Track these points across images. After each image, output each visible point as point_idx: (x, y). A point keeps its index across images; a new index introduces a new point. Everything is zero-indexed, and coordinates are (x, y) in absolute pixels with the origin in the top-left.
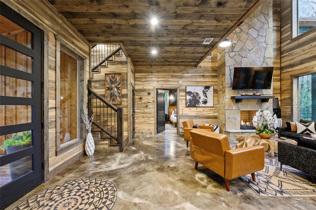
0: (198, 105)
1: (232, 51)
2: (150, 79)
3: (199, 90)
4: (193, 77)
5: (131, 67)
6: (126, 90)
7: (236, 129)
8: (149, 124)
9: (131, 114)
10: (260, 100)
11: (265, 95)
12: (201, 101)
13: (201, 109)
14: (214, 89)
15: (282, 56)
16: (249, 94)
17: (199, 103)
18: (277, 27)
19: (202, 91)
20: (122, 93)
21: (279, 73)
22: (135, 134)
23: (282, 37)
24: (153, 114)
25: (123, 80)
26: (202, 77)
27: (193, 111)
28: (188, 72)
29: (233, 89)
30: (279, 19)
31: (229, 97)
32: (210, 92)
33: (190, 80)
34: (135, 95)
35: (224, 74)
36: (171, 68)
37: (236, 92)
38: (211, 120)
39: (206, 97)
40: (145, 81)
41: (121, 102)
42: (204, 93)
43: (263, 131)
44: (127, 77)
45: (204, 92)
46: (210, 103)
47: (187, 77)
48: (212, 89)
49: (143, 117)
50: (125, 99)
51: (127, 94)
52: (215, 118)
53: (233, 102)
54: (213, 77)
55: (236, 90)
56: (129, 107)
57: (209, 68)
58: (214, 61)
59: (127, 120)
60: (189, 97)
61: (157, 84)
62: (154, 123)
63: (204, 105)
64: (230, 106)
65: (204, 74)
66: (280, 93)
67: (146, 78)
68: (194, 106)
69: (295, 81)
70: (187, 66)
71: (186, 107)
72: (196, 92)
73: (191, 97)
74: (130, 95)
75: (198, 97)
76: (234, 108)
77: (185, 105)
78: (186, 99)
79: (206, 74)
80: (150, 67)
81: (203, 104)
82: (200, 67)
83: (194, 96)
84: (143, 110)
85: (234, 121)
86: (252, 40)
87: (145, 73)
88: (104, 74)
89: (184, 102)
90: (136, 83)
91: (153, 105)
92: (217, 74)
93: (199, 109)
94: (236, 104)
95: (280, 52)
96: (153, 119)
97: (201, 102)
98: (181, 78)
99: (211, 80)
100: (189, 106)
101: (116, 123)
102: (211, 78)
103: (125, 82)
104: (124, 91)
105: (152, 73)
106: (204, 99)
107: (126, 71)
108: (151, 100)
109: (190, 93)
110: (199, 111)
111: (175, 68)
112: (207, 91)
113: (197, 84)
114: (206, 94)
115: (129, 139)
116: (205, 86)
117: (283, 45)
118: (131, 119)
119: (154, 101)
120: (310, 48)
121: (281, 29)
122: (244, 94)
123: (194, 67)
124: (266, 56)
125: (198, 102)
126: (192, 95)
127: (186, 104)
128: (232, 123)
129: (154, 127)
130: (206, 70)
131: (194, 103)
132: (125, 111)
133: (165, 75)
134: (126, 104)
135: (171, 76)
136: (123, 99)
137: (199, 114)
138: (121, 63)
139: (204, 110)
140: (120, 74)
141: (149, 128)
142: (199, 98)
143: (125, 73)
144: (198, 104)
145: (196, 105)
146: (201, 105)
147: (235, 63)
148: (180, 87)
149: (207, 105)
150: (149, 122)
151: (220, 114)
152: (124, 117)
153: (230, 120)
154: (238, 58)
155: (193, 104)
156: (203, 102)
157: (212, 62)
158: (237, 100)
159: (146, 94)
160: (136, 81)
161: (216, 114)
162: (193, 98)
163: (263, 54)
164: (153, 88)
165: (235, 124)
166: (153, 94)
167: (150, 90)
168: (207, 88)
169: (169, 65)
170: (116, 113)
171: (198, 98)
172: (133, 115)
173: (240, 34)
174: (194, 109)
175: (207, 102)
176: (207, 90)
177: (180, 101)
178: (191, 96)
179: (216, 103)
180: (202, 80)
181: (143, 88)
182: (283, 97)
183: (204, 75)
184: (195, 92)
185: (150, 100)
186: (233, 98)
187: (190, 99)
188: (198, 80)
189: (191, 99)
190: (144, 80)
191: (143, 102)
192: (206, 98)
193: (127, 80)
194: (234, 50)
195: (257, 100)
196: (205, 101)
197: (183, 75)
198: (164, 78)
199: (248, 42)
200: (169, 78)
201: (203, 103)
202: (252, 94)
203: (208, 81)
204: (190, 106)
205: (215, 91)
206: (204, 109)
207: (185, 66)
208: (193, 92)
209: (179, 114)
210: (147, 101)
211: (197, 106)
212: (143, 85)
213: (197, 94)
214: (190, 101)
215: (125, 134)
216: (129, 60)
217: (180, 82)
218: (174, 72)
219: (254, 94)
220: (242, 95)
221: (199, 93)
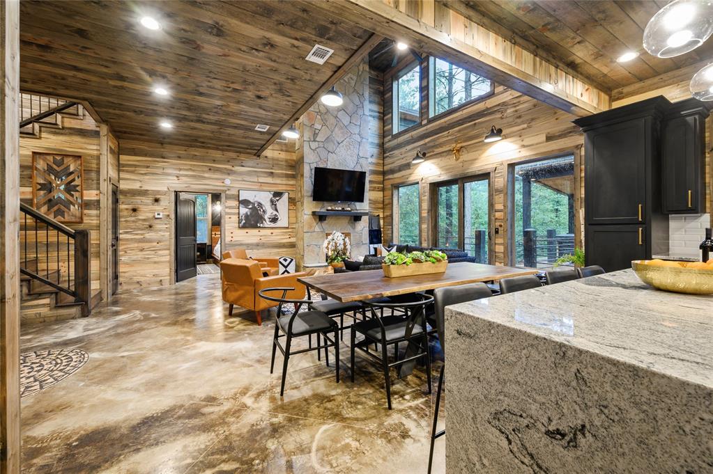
0: (261, 225)
1: (314, 141)
2: (159, 171)
3: (264, 198)
4: (254, 173)
5: (110, 144)
6: (95, 192)
7: (318, 262)
8: (155, 263)
9: (110, 244)
10: (353, 218)
11: (359, 211)
12: (266, 217)
13: (269, 232)
14: (289, 198)
15: (385, 155)
16: (337, 209)
17: (264, 222)
18: (379, 112)
19: (268, 200)
20: (85, 198)
21: (382, 179)
22: (119, 287)
23: (385, 128)
24: (167, 243)
25: (88, 171)
26: (270, 175)
27: (252, 236)
28: (243, 164)
29: (314, 200)
30: (382, 103)
31: (310, 213)
32: (283, 203)
33: (247, 178)
34: (120, 201)
35: (302, 176)
36: (207, 153)
37: (320, 204)
38: (285, 250)
39: (276, 210)
40: (145, 174)
41: (82, 218)
42: (273, 204)
43: (335, 259)
44: (98, 164)
45: (272, 201)
46: (283, 221)
47: (241, 174)
48: (285, 197)
49: (142, 250)
50: (94, 212)
51: (98, 201)
52: (293, 245)
53: (315, 220)
54: (288, 176)
55: (319, 202)
56: (103, 228)
57: (282, 161)
58: (290, 150)
59: (98, 255)
60: (244, 210)
61: (177, 182)
62: (169, 262)
63: (272, 225)
64: (311, 227)
65: (273, 171)
66: (383, 208)
67: (148, 167)
68: (255, 226)
69: (395, 193)
70: (240, 152)
71: (239, 227)
72: (259, 201)
73: (247, 210)
74: (106, 202)
75: (262, 211)
76: (317, 229)
77: (237, 225)
78: (239, 214)
79: (276, 171)
80: (159, 145)
81: (270, 223)
82: (266, 157)
83: (254, 209)
84: (142, 234)
85: (316, 249)
86: (342, 128)
87: (146, 155)
88: (31, 153)
89: (235, 218)
90: (123, 175)
91: (166, 224)
92: (294, 173)
93: (263, 232)
94: (319, 223)
95: (383, 150)
96: (167, 252)
97: (267, 220)
98: (229, 174)
99: (284, 182)
100: (244, 227)
101: (72, 264)
102: (284, 179)
103: (94, 175)
104: (90, 195)
105: (164, 158)
106: (272, 213)
107: (95, 153)
108: (161, 214)
109: (245, 203)
110: (264, 236)
111: (217, 154)
112: (278, 200)
113: (261, 187)
114: (276, 205)
115: (104, 295)
116: (275, 192)
117: (386, 139)
118: (110, 253)
119: (168, 216)
120: (406, 153)
121: (384, 116)
122: (330, 208)
123: (255, 157)
124: (361, 155)
125: (261, 219)
126: (250, 207)
127: (239, 223)
128: (313, 253)
129: (169, 269)
130: (275, 162)
131: (253, 220)
132: (93, 236)
133: (194, 165)
134: (95, 222)
135: (207, 169)
136: (86, 212)
137: (264, 240)
138: (82, 133)
139: (272, 233)
140: (80, 157)
141: (156, 271)
142: (264, 212)
143: (92, 156)
144: (262, 223)
145: (259, 225)
146: (267, 224)
147: (318, 159)
148: (226, 191)
149: (278, 224)
150: (156, 259)
151: (298, 239)
152: (92, 250)
153: (310, 248)
154: (323, 154)
155: (253, 222)
156: (270, 218)
157: (286, 151)
158: (321, 218)
159: (148, 200)
160: (123, 171)
161: (293, 240)
162: (253, 211)
163: (356, 151)
164: (166, 189)
165: (318, 255)
166: (167, 203)
167: (158, 192)
168: (278, 194)
169: (203, 147)
170: (72, 241)
171: (261, 213)
172: (113, 246)
173: (326, 116)
174: (255, 231)
175: (277, 219)
176: (278, 198)
177: (227, 216)
178: (249, 209)
179: (293, 220)
180: (269, 180)
181: (141, 187)
182: (386, 214)
183: (272, 173)
184: (257, 201)
185: (158, 214)
186: (314, 213)
187: (247, 213)
188: (261, 180)
189: (249, 214)
190: (143, 171)
191: (140, 218)
192: (275, 213)
193: (98, 172)
194: (317, 139)
195: (349, 218)
196: (274, 217)
197: (233, 169)
198: (194, 171)
199: (337, 129)
200: (203, 172)
201: (271, 221)
202: (340, 209)
203: (281, 184)
204: (247, 225)
205: (292, 201)
206: (272, 231)
207: (237, 152)
208: (252, 201)
209: (225, 240)
210: (151, 215)
211: (260, 227)
212: (141, 181)
213: (260, 205)
214: (247, 216)
215: (94, 286)
216: (104, 129)
217: (228, 182)
218: (214, 161)
219: (343, 209)
220: (328, 210)
221: (263, 203)
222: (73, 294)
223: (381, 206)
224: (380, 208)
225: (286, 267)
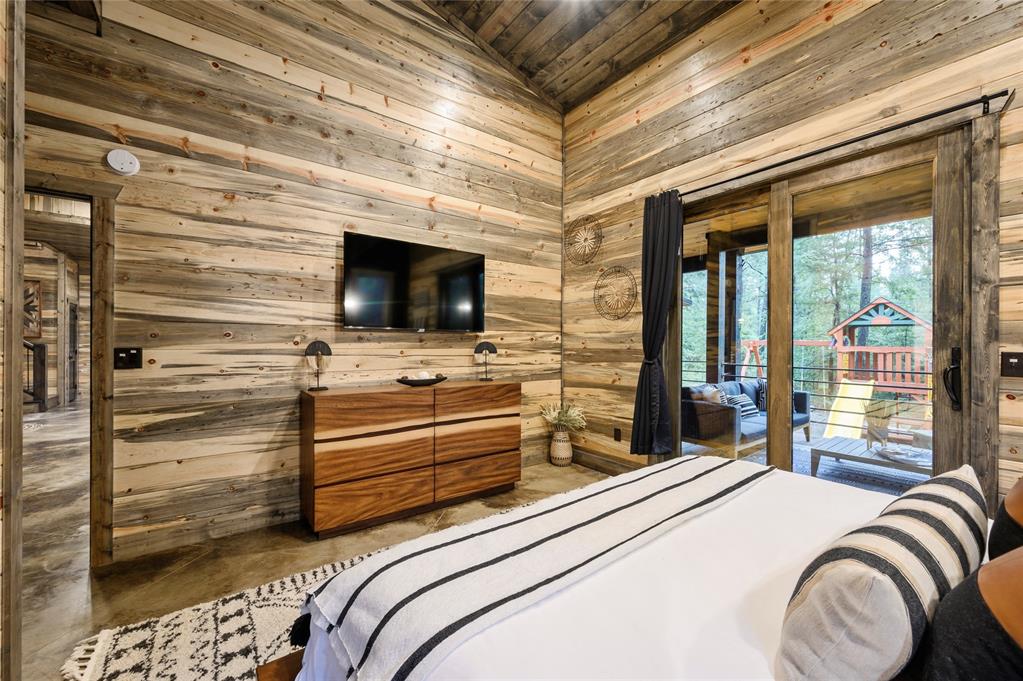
5: (68, 268)
6: (53, 311)
9: (67, 355)
20: (43, 317)
22: (78, 397)
25: (47, 293)
34: (80, 318)
41: (40, 334)
44: (56, 287)
50: (52, 329)
51: (56, 320)
56: (61, 342)
59: (55, 366)
74: (64, 320)
101: (31, 372)
103: (52, 297)
104: (48, 314)
107: (53, 278)
115: (61, 400)
118: (67, 364)
132: (51, 350)
134: (53, 337)
136: (44, 328)
138: (41, 261)
140: (39, 282)
143: (50, 281)
152: (49, 361)
160: (83, 289)
170: (31, 353)
172: (70, 358)
193: (56, 294)
215: (51, 392)
216: (62, 257)
222: (32, 394)
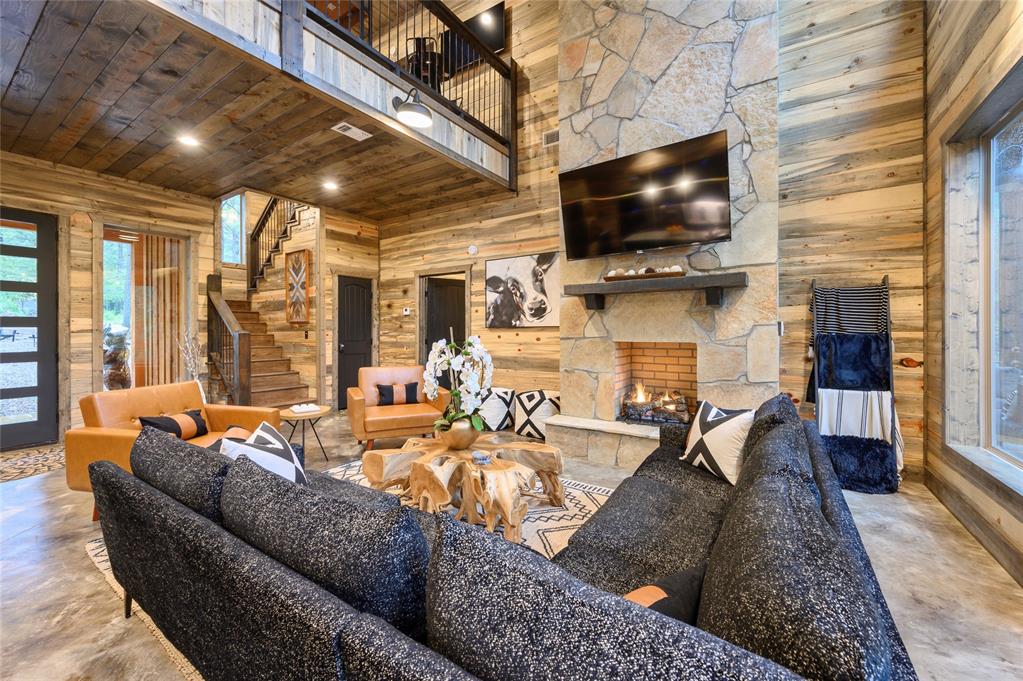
0: (518, 322)
1: (583, 108)
2: (408, 252)
4: (508, 227)
6: (314, 288)
7: (596, 417)
12: (526, 306)
13: (531, 336)
16: (631, 272)
17: (522, 316)
19: (529, 272)
24: (414, 349)
26: (535, 223)
27: (507, 343)
28: (494, 214)
29: (568, 259)
32: (555, 276)
33: (498, 238)
34: (381, 296)
36: (450, 210)
37: (598, 266)
39: (543, 292)
40: (397, 259)
42: (537, 280)
44: (316, 256)
45: (535, 274)
47: (489, 231)
49: (395, 357)
50: (314, 310)
51: (316, 298)
53: (585, 307)
55: (598, 261)
60: (492, 297)
61: (422, 262)
63: (536, 322)
64: (575, 324)
65: (541, 212)
67: (399, 249)
68: (509, 326)
72: (514, 276)
73: (497, 295)
75: (518, 294)
76: (591, 331)
79: (547, 211)
81: (531, 319)
82: (529, 187)
83: (507, 293)
84: (395, 337)
85: (590, 382)
86: (662, 31)
87: (397, 234)
88: (285, 255)
89: (482, 311)
90: (384, 264)
91: (414, 324)
93: (524, 336)
94: (597, 316)
96: (413, 362)
97: (528, 313)
98: (475, 237)
100: (494, 326)
104: (312, 292)
105: (412, 232)
106: (535, 299)
107: (314, 242)
108: (408, 309)
109: (495, 283)
110: (525, 343)
111: (461, 211)
112: (545, 271)
113: (518, 249)
114: (541, 281)
116: (540, 255)
119: (414, 311)
122: (612, 273)
123: (511, 194)
125: (517, 310)
126: (501, 289)
127: (487, 319)
128: (581, 391)
130: (544, 193)
131: (506, 313)
133: (436, 234)
134: (315, 321)
135: (450, 236)
137: (527, 353)
139: (538, 339)
140: (305, 251)
142: (522, 296)
143: (312, 247)
144: (519, 318)
145: (514, 323)
146: (528, 320)
148: (473, 266)
149: (547, 320)
153: (574, 377)
155: (504, 318)
156: (531, 309)
159: (400, 292)
162: (504, 297)
164: (413, 275)
165: (593, 397)
166: (414, 294)
167: (407, 281)
168: (546, 258)
171: (517, 299)
173: (614, 28)
174: (510, 336)
175: (545, 310)
176: (545, 267)
177: (472, 309)
178: (499, 293)
180: (534, 232)
181: (394, 276)
183: (539, 216)
184: (510, 278)
185: (406, 310)
187: (496, 301)
188: (521, 235)
189: (499, 302)
190: (396, 255)
191: (394, 315)
192: (541, 297)
193: (315, 265)
194: (589, 102)
196: (538, 305)
197: (481, 226)
198: (437, 242)
200: (447, 241)
201: (533, 315)
202: (642, 271)
204: (497, 324)
206: (537, 334)
208: (503, 278)
210: (400, 312)
211: (515, 327)
212: (394, 269)
213: (516, 283)
214: (496, 307)
217: (473, 250)
218: (459, 220)
219: (649, 270)
220: (608, 279)
221: (520, 280)
223: (917, 239)
224: (909, 250)
225: (529, 413)
